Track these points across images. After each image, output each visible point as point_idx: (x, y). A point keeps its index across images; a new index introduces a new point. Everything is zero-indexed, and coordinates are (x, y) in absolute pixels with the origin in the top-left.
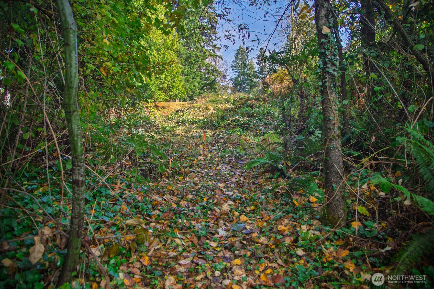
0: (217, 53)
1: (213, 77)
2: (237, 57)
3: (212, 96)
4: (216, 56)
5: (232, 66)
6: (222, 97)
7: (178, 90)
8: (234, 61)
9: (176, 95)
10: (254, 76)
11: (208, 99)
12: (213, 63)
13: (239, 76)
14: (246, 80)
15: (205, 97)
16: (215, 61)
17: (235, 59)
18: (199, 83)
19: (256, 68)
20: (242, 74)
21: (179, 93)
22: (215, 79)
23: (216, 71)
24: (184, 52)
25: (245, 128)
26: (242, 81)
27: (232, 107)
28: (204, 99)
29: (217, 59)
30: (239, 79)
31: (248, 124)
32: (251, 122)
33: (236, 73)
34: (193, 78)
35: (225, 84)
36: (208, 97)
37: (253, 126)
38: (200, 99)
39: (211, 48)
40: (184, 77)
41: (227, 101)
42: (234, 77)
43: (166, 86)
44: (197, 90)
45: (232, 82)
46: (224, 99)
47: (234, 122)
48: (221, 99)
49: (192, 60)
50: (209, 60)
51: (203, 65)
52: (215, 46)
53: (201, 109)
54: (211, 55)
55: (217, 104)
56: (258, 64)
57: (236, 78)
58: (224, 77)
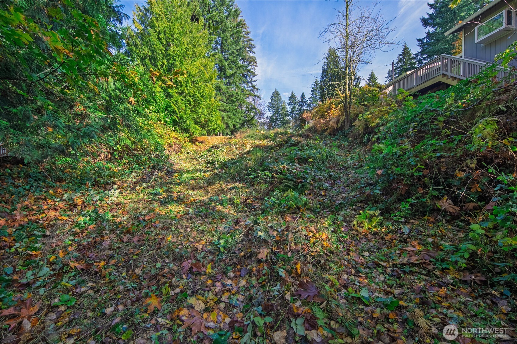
0: (256, 93)
1: (253, 115)
2: (272, 99)
3: (250, 132)
4: (255, 96)
5: (268, 107)
6: (260, 132)
7: (216, 124)
8: (270, 103)
9: (214, 130)
10: (287, 115)
11: (246, 134)
12: (253, 102)
13: (274, 115)
14: (280, 118)
15: (244, 132)
16: (254, 100)
17: (270, 101)
18: (240, 119)
19: (288, 108)
20: (276, 112)
21: (217, 128)
22: (254, 116)
23: (255, 109)
24: (226, 91)
25: (300, 185)
26: (276, 119)
27: (272, 144)
28: (242, 134)
29: (256, 99)
30: (274, 118)
31: (304, 178)
32: (308, 174)
33: (272, 113)
34: (234, 115)
35: (262, 120)
36: (247, 132)
37: (312, 182)
38: (239, 134)
39: (250, 89)
40: (226, 114)
41: (266, 137)
42: (270, 115)
43: (203, 120)
44: (238, 126)
45: (268, 120)
46: (262, 134)
47: (281, 173)
48: (260, 134)
49: (234, 98)
50: (250, 100)
51: (243, 103)
52: (254, 87)
53: (237, 146)
54: (250, 95)
55: (255, 139)
56: (289, 105)
57: (272, 117)
58: (262, 114)
